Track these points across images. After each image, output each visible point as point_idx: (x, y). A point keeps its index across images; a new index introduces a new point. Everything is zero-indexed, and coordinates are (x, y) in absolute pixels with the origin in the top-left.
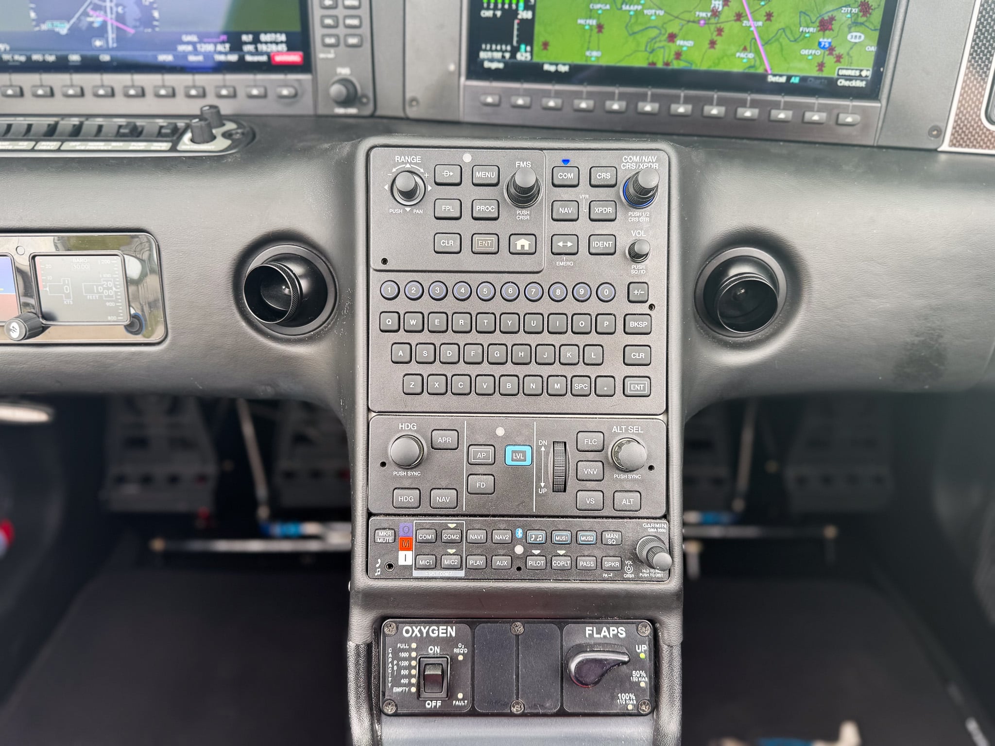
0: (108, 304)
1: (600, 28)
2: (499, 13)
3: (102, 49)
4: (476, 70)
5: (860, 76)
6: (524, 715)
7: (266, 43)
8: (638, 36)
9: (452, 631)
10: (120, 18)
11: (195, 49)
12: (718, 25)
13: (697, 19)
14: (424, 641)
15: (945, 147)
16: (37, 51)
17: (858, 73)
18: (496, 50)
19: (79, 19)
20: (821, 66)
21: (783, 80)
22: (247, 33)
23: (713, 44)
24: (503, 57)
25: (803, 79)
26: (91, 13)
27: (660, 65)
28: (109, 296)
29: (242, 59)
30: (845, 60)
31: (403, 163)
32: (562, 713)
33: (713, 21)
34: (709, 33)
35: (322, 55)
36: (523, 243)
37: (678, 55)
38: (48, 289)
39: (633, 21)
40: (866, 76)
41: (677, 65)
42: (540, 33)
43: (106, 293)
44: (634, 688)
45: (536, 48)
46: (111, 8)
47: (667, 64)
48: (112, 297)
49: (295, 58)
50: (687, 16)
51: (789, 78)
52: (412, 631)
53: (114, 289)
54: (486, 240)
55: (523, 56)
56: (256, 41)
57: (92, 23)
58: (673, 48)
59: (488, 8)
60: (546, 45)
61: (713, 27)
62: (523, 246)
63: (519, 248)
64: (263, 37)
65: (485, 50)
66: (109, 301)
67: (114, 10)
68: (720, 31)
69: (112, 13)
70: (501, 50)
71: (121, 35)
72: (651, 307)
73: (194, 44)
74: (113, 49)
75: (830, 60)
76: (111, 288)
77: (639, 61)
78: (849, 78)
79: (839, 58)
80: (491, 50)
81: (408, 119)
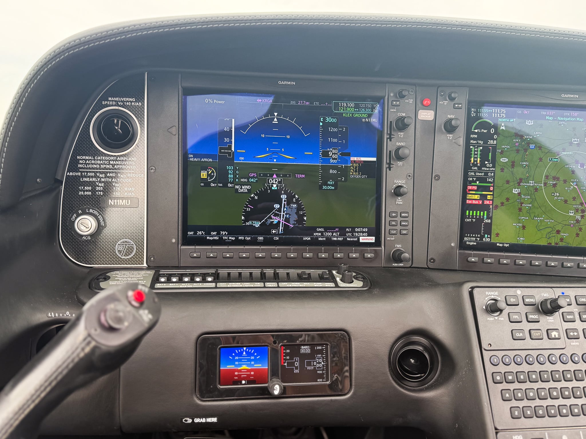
0: (318, 372)
1: (524, 227)
2: (474, 220)
3: (275, 234)
4: (463, 246)
7: (358, 232)
8: (542, 231)
10: (287, 220)
11: (322, 235)
12: (579, 227)
13: (569, 224)
16: (241, 234)
18: (473, 237)
19: (266, 220)
22: (349, 228)
23: (578, 235)
24: (476, 240)
26: (273, 217)
27: (553, 244)
28: (319, 367)
29: (345, 239)
31: (490, 295)
33: (577, 225)
34: (575, 230)
35: (387, 238)
37: (562, 240)
38: (286, 364)
39: (539, 224)
41: (561, 244)
42: (495, 230)
43: (318, 365)
45: (492, 236)
46: (283, 215)
47: (557, 244)
48: (321, 368)
50: (565, 223)
54: (537, 333)
55: (486, 239)
56: (353, 231)
57: (273, 222)
58: (559, 236)
59: (469, 218)
60: (497, 235)
61: (577, 228)
62: (555, 335)
63: (553, 336)
64: (356, 230)
65: (467, 237)
66: (319, 370)
67: (285, 216)
68: (580, 229)
69: (283, 218)
70: (475, 237)
71: (286, 227)
73: (322, 232)
74: (281, 234)
76: (321, 363)
77: (543, 242)
80: (470, 237)
81: (429, 268)
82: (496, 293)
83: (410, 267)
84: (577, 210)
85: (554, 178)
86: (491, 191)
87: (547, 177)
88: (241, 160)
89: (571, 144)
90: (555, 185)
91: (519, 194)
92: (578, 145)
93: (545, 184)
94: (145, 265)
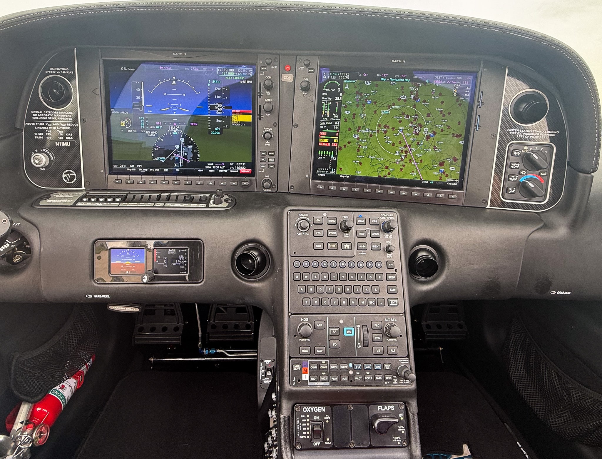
0: (181, 267)
1: (361, 164)
2: (324, 158)
3: (177, 167)
4: (315, 177)
5: (455, 181)
6: (355, 448)
7: (238, 166)
8: (374, 167)
9: (323, 409)
10: (185, 157)
11: (212, 168)
12: (403, 164)
13: (395, 161)
14: (313, 414)
15: (488, 207)
16: (152, 167)
17: (454, 180)
18: (323, 170)
19: (170, 157)
20: (441, 178)
21: (427, 182)
22: (232, 163)
23: (401, 170)
24: (326, 172)
25: (435, 182)
26: (175, 155)
27: (382, 177)
28: (182, 264)
29: (229, 171)
30: (449, 176)
31: (301, 216)
32: (371, 447)
33: (401, 162)
34: (400, 166)
35: (259, 171)
36: (347, 246)
37: (389, 173)
38: (158, 261)
39: (372, 161)
40: (457, 182)
41: (388, 177)
42: (339, 165)
43: (181, 262)
44: (399, 434)
45: (337, 170)
46: (182, 153)
47: (385, 176)
48: (183, 264)
49: (249, 171)
50: (392, 160)
51: (429, 182)
52: (307, 409)
53: (184, 261)
54: (333, 245)
55: (332, 172)
56: (235, 165)
57: (175, 158)
58: (387, 171)
59: (320, 156)
60: (341, 169)
61: (401, 164)
62: (347, 247)
63: (345, 248)
64: (237, 164)
65: (319, 170)
66: (181, 266)
67: (184, 154)
68: (404, 166)
69: (182, 155)
70: (324, 170)
71: (185, 162)
72: (396, 270)
73: (211, 166)
74: (181, 167)
75: (444, 176)
76: (183, 261)
77: (375, 175)
78: (451, 182)
79: (447, 175)
80: (321, 170)
81: (290, 193)
82: (307, 215)
83: (276, 192)
84: (402, 151)
85: (385, 126)
86: (337, 136)
87: (380, 125)
88: (149, 113)
89: (399, 99)
90: (385, 132)
91: (358, 138)
92: (405, 100)
93: (378, 131)
94: (83, 188)
